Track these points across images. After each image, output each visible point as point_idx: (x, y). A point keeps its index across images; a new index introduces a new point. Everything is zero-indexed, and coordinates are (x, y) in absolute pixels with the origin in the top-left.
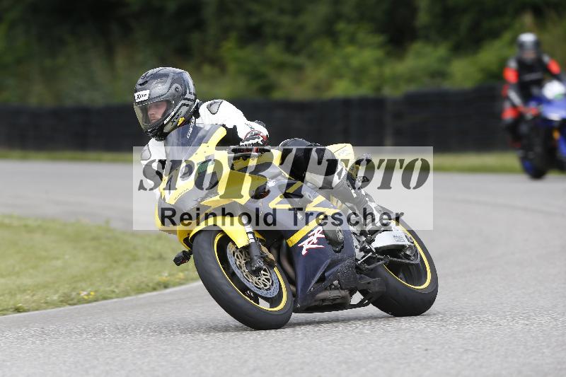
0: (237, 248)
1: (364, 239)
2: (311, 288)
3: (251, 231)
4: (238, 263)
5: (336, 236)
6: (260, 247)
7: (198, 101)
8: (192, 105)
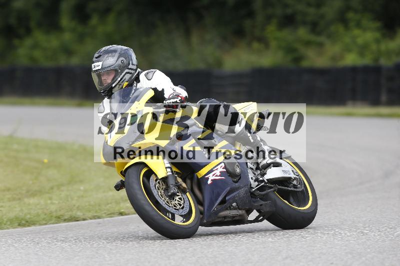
0: (158, 178)
1: (259, 172)
2: (215, 208)
3: (169, 166)
5: (235, 171)
6: (176, 177)
7: (139, 70)
8: (134, 73)
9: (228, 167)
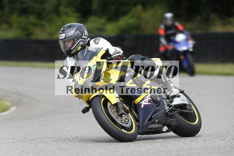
0: (112, 104)
1: (168, 101)
2: (146, 123)
3: (118, 96)
4: (112, 111)
5: (157, 99)
6: (122, 104)
7: (89, 39)
8: (86, 41)
9: (152, 97)
